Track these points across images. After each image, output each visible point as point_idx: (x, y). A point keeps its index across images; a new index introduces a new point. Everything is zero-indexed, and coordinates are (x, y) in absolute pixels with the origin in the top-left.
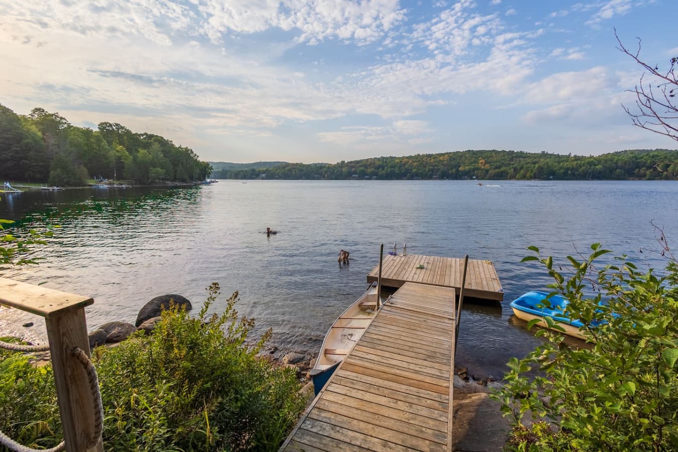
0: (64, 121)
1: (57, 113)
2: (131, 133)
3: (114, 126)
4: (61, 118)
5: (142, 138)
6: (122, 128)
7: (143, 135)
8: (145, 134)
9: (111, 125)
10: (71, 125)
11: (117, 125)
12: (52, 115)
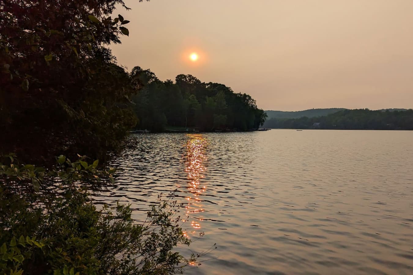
0: (153, 76)
1: (149, 69)
2: (200, 82)
3: (188, 77)
4: (152, 73)
5: (207, 87)
6: (193, 78)
7: (208, 84)
8: (211, 83)
9: (185, 77)
10: (157, 78)
11: (190, 76)
12: (146, 71)
